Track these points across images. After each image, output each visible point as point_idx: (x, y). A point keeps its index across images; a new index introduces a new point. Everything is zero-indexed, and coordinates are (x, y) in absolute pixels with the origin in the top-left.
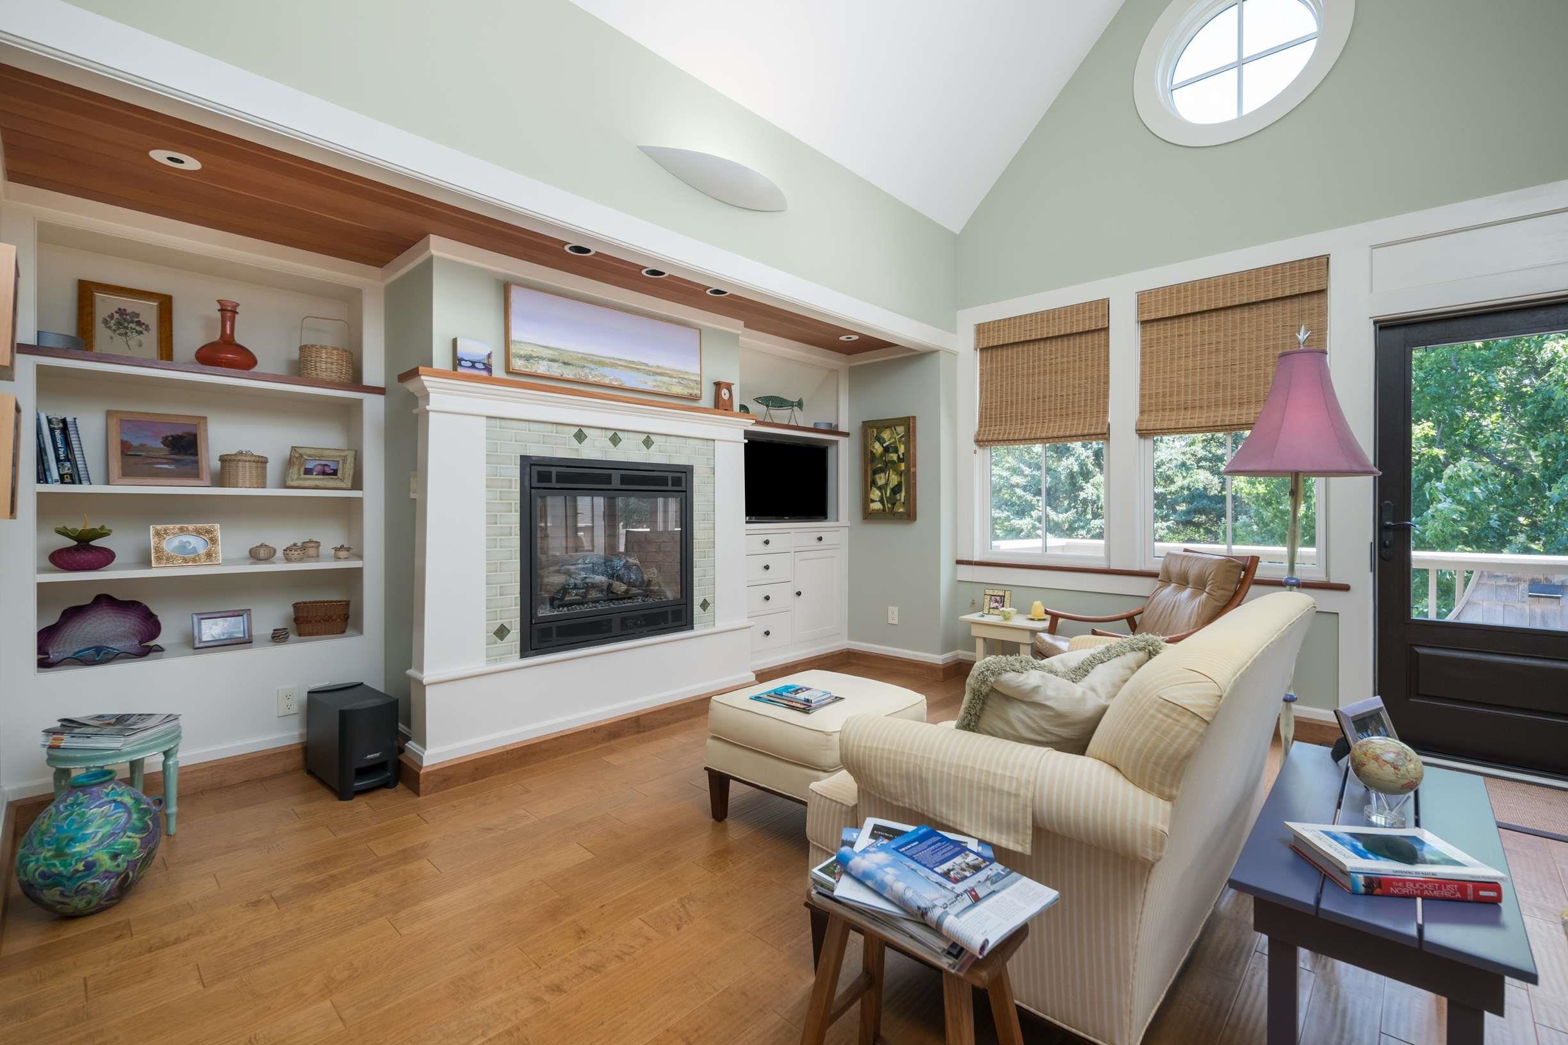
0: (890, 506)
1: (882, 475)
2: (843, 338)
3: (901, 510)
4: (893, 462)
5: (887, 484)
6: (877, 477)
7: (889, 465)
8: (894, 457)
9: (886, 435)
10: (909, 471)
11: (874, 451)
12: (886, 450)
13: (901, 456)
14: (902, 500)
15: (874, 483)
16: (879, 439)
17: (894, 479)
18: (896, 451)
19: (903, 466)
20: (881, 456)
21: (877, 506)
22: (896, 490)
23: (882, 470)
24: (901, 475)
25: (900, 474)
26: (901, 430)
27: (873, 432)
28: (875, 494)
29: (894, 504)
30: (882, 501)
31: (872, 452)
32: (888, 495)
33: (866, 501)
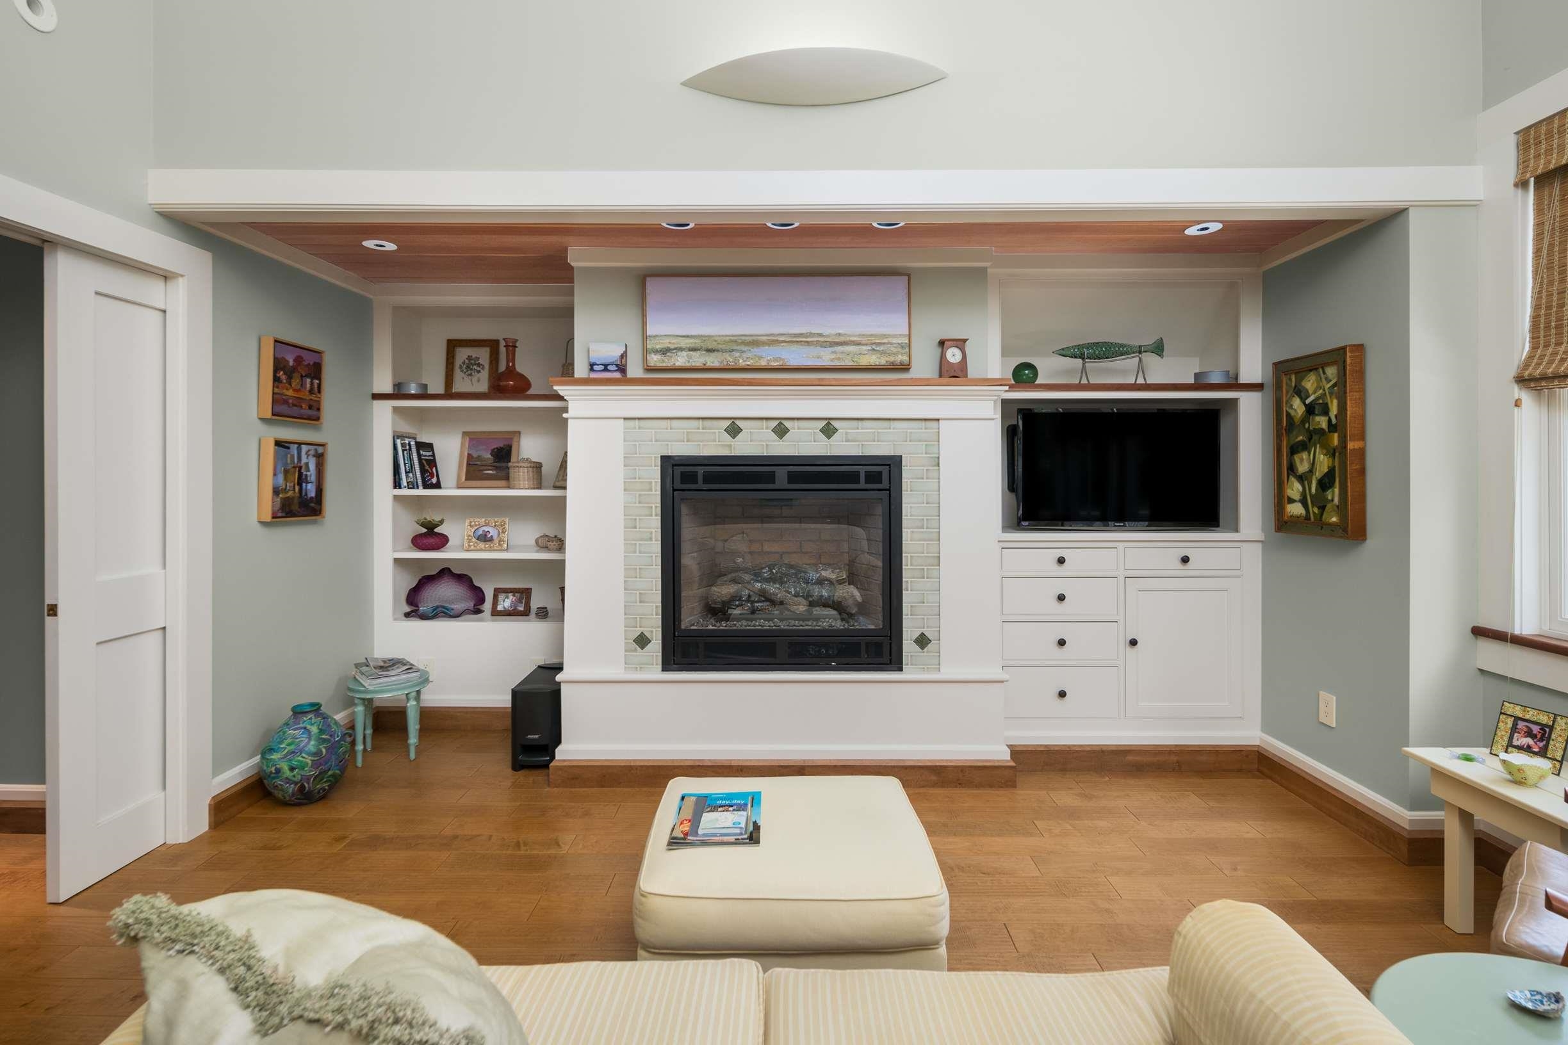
0: (1316, 510)
1: (1305, 455)
2: (1192, 231)
3: (1334, 519)
4: (1321, 432)
5: (1311, 471)
6: (1296, 458)
7: (1315, 437)
8: (1322, 422)
9: (1310, 383)
10: (1345, 447)
11: (1292, 413)
12: (1310, 410)
13: (1334, 421)
14: (1336, 500)
15: (1292, 469)
16: (1300, 392)
17: (1323, 463)
18: (1325, 411)
19: (1335, 439)
20: (1305, 420)
21: (1296, 509)
22: (1325, 483)
23: (1304, 446)
24: (1334, 455)
25: (1332, 453)
26: (1331, 371)
27: (1290, 379)
28: (1294, 489)
29: (1322, 508)
30: (1303, 502)
31: (1288, 414)
32: (1313, 490)
33: (1280, 500)
